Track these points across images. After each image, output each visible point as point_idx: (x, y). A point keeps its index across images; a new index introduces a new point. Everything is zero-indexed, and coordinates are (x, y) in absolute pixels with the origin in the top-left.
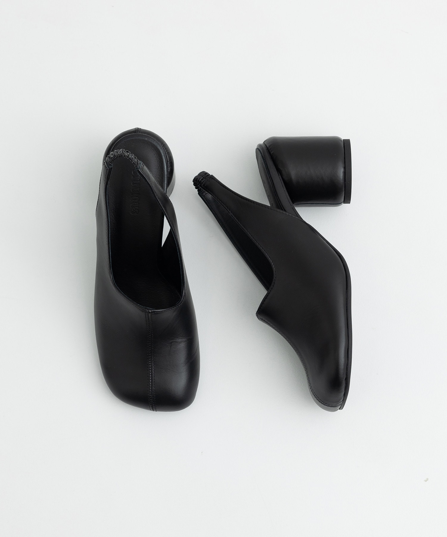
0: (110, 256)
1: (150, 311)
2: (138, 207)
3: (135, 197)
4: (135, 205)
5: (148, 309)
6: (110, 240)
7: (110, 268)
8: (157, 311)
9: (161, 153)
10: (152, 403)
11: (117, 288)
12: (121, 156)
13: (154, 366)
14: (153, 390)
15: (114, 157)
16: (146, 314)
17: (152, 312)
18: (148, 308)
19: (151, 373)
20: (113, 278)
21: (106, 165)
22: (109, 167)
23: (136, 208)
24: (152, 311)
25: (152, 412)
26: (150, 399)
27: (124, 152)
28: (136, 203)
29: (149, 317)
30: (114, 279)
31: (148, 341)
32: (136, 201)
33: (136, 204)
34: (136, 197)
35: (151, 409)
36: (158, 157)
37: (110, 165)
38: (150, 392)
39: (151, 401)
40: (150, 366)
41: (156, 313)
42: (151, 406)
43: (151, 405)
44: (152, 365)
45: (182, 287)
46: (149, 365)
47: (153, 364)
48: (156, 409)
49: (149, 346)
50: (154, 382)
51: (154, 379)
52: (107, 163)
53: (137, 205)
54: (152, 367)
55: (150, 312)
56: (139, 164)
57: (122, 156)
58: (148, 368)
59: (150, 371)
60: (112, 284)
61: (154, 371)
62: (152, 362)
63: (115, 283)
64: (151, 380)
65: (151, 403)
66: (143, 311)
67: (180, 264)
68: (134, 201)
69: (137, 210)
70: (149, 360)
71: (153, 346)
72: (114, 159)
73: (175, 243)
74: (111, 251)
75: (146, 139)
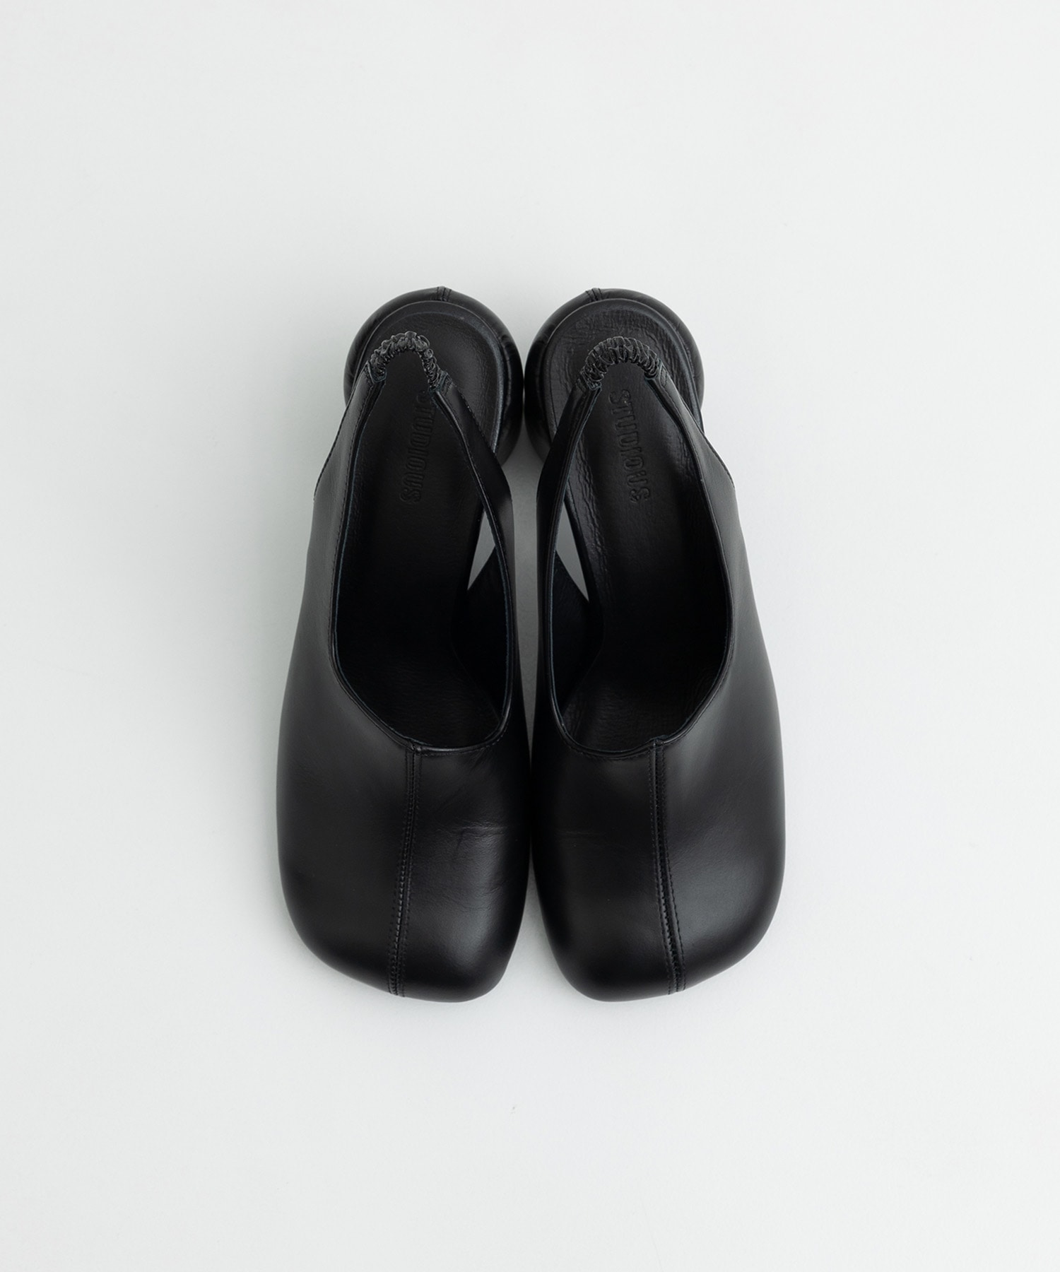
0: (337, 599)
1: (419, 749)
2: (420, 486)
3: (415, 459)
4: (414, 480)
5: (414, 744)
6: (342, 560)
7: (333, 628)
8: (436, 752)
9: (494, 357)
10: (396, 975)
11: (345, 682)
12: (405, 350)
13: (411, 884)
14: (402, 943)
15: (389, 355)
16: (408, 754)
17: (423, 752)
18: (415, 741)
19: (401, 902)
20: (337, 655)
21: (370, 372)
22: (375, 378)
23: (414, 486)
24: (424, 748)
25: (394, 996)
26: (393, 964)
27: (413, 339)
28: (417, 474)
29: (413, 763)
30: (338, 658)
31: (404, 823)
32: (418, 469)
33: (415, 476)
34: (418, 460)
35: (391, 990)
36: (485, 367)
37: (380, 374)
38: (395, 947)
39: (393, 970)
40: (402, 883)
41: (432, 754)
42: (393, 984)
43: (392, 980)
44: (408, 881)
45: (505, 698)
46: (401, 880)
47: (410, 880)
48: (403, 990)
49: (406, 834)
50: (408, 924)
51: (409, 918)
52: (371, 367)
53: (418, 481)
54: (407, 887)
55: (417, 752)
56: (439, 378)
57: (407, 349)
58: (396, 887)
59: (401, 896)
60: (331, 669)
61: (410, 897)
62: (408, 875)
63: (341, 669)
64: (399, 919)
65: (392, 975)
66: (400, 747)
67: (508, 640)
68: (414, 468)
69: (416, 492)
70: (402, 869)
71: (414, 836)
72: (388, 359)
73: (503, 587)
74: (340, 587)
75: (462, 318)
